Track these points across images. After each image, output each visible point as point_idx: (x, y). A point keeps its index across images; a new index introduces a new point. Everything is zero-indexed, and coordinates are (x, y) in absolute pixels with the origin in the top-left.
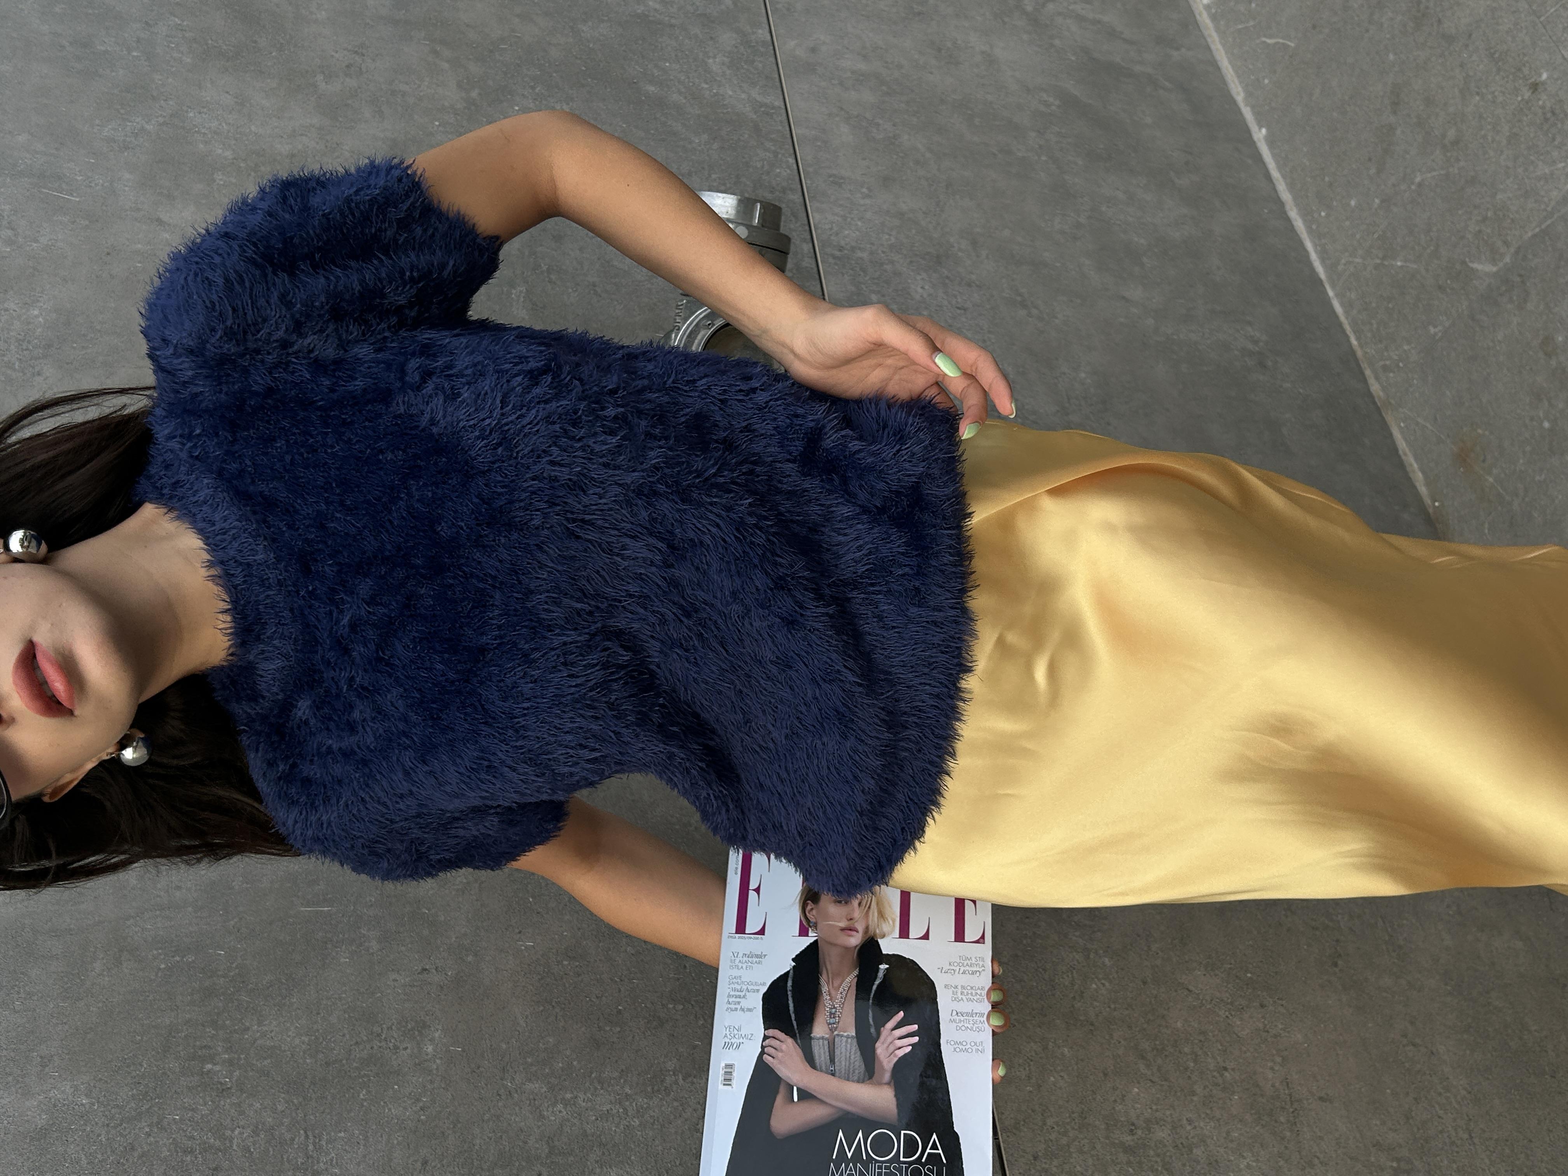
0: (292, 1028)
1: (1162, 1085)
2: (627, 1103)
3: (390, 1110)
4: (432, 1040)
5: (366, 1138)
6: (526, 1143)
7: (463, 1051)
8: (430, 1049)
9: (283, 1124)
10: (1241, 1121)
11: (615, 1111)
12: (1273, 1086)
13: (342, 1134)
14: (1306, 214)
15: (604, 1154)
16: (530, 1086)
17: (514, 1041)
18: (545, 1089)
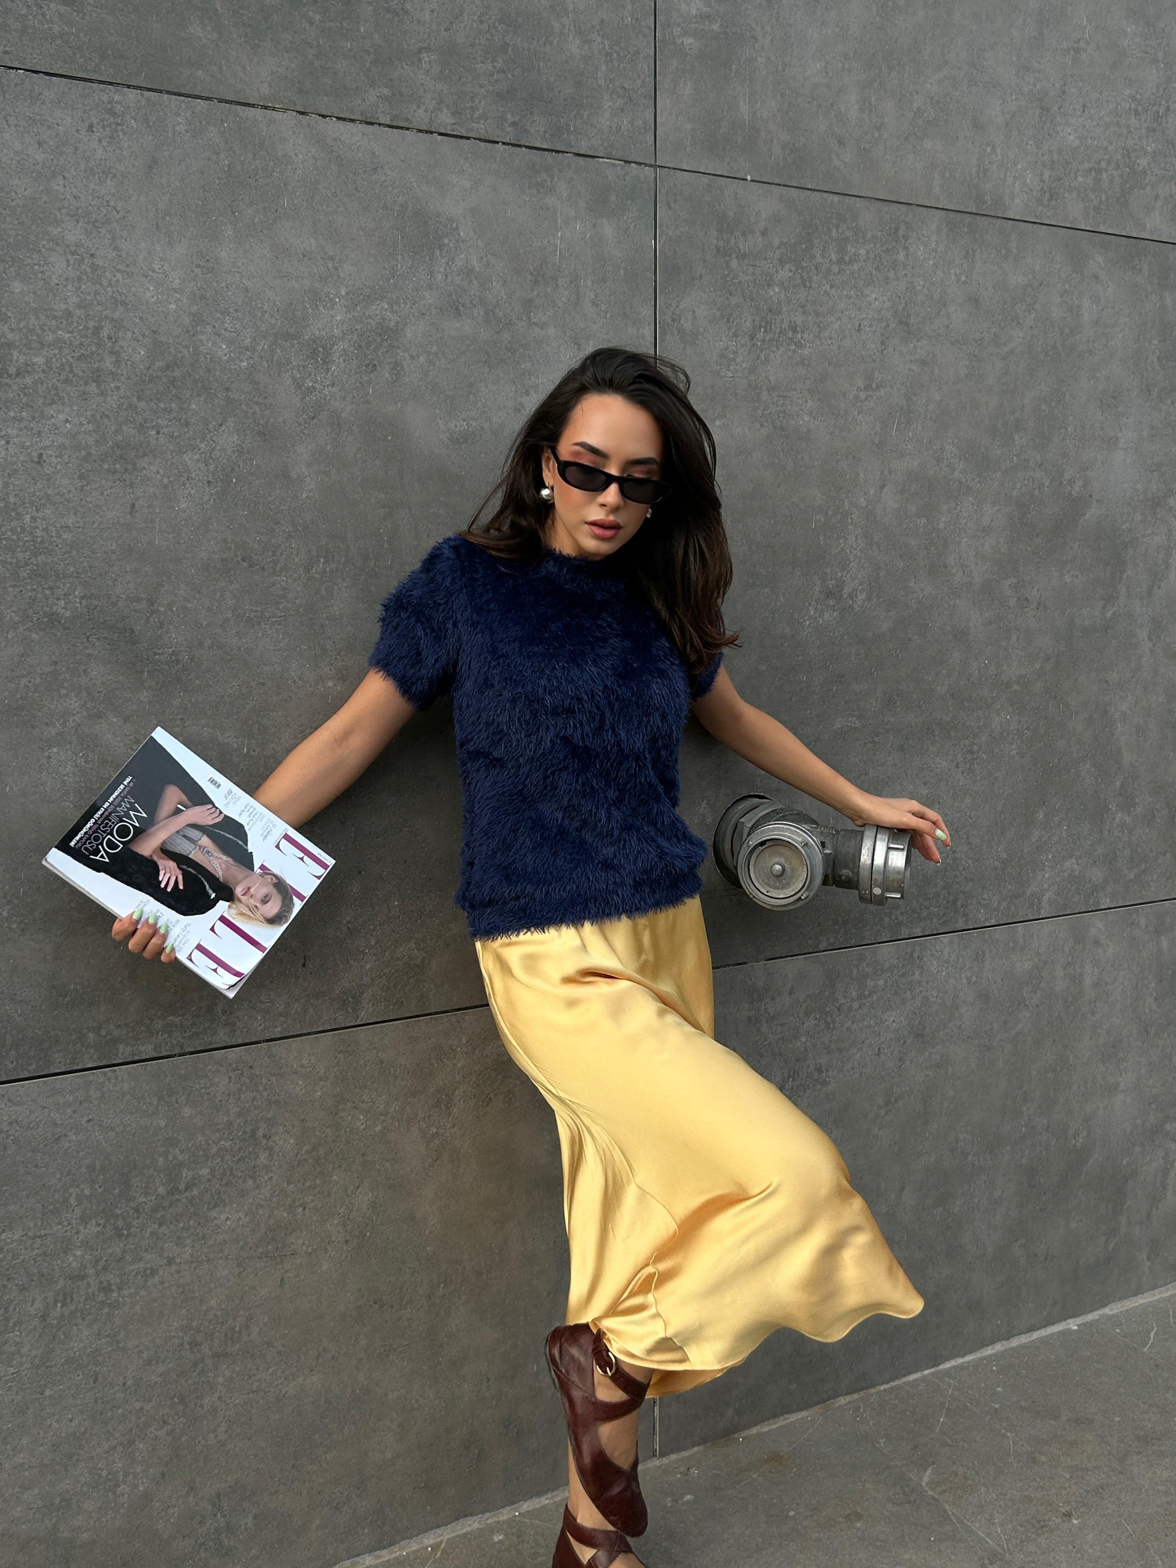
1: (295, 1161)
3: (295, 663)
4: (335, 686)
8: (330, 684)
9: (288, 603)
10: (270, 1216)
12: (292, 1243)
13: (281, 637)
14: (997, 1356)
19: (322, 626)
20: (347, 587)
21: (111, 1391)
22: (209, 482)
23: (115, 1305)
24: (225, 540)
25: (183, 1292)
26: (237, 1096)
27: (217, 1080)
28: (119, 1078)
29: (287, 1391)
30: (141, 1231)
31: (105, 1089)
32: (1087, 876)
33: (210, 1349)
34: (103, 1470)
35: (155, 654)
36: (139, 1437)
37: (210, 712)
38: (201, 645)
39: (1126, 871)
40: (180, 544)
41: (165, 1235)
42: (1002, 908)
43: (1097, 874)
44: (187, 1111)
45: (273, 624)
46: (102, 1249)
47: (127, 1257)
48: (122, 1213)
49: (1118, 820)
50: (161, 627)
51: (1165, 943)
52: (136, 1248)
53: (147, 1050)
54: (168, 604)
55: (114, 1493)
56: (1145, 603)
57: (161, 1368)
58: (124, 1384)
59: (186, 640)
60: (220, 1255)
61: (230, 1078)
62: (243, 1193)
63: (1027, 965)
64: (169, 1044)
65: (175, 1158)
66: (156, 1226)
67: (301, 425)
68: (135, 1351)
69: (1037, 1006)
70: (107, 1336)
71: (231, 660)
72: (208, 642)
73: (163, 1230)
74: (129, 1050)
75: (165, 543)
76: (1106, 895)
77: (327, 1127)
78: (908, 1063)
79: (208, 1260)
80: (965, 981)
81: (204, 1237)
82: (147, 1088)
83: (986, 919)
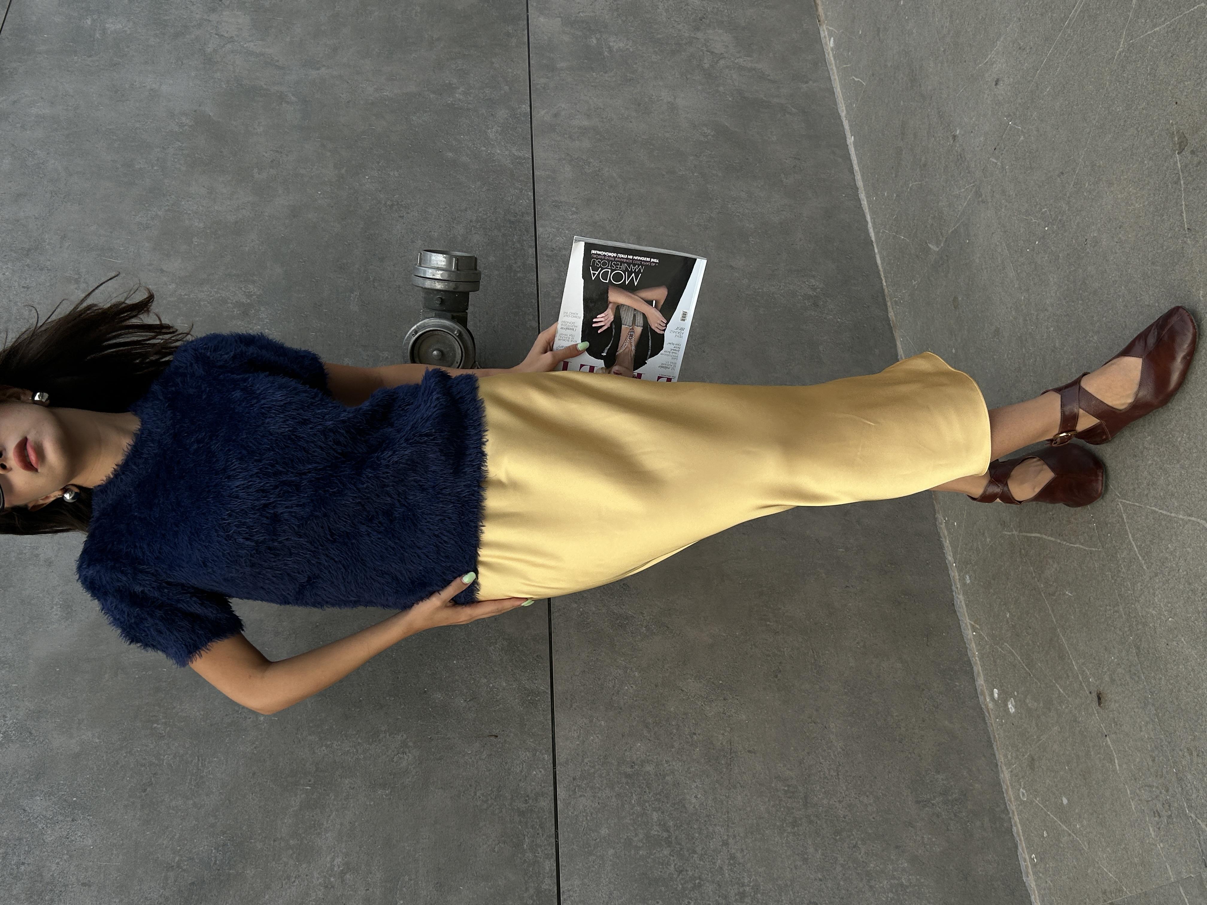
0: (196, 707)
1: (655, 742)
2: (359, 747)
3: (240, 748)
5: (227, 762)
6: (305, 765)
7: (278, 720)
9: (188, 753)
10: (698, 762)
11: (351, 751)
12: (722, 744)
13: (216, 759)
14: (868, 197)
15: (343, 772)
16: (309, 738)
17: (304, 715)
18: (317, 739)
22: (73, 820)
28: (570, 888)
29: (841, 748)
31: (577, 899)
32: (502, 121)
35: (215, 863)
37: (272, 817)
38: (213, 826)
39: (503, 92)
40: (123, 844)
42: (520, 186)
43: (502, 114)
44: (604, 831)
49: (461, 97)
50: (193, 859)
51: (563, 65)
53: (549, 865)
54: (174, 853)
56: (288, 72)
58: (821, 880)
60: (725, 802)
61: (581, 796)
62: (676, 784)
64: (547, 847)
65: (641, 841)
67: (35, 744)
69: (600, 162)
72: (212, 820)
75: (121, 857)
76: (519, 108)
77: (631, 715)
81: (707, 816)
82: (581, 865)
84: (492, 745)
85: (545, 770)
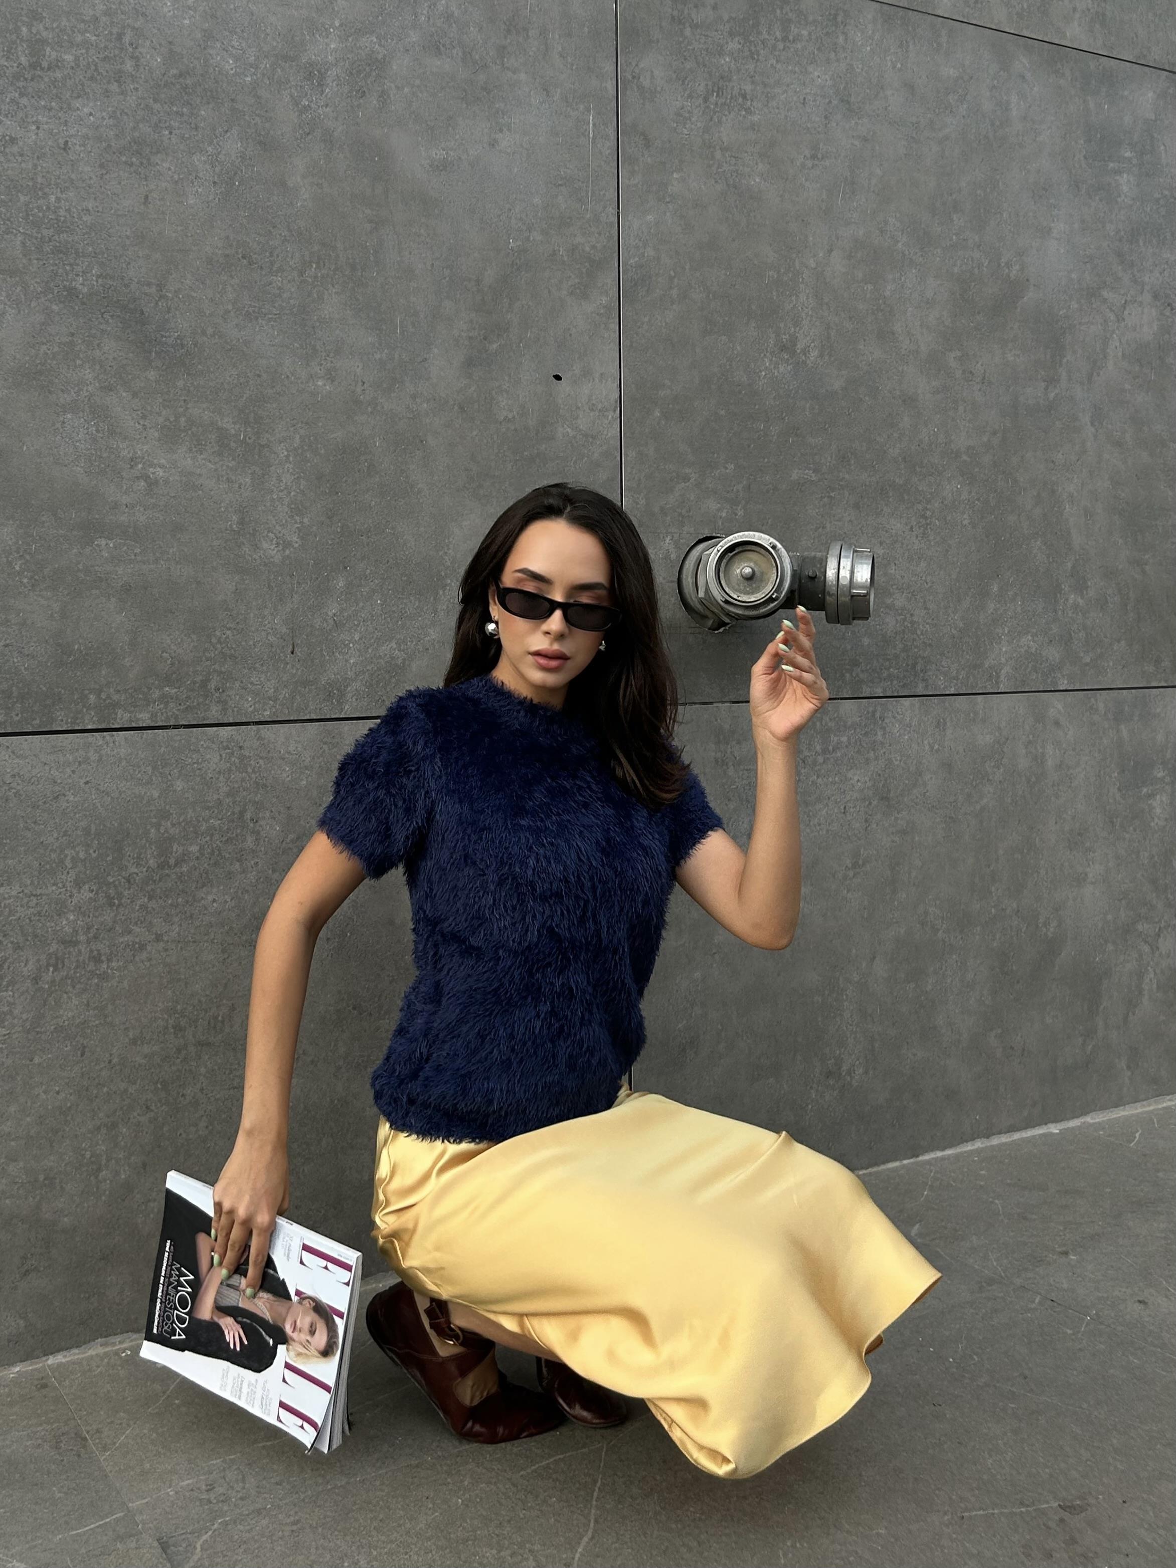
0: (333, 310)
2: (286, 493)
3: (288, 359)
4: (325, 385)
6: (267, 432)
7: (318, 402)
8: (320, 383)
9: (283, 302)
11: (282, 485)
13: (276, 333)
14: (978, 1151)
15: (259, 476)
16: (297, 437)
17: (323, 430)
18: (295, 446)
19: (314, 327)
20: (336, 293)
21: (97, 1067)
22: (215, 183)
23: (104, 977)
24: (227, 237)
25: (169, 972)
26: (226, 776)
27: (208, 756)
28: (117, 743)
30: (131, 902)
31: (103, 752)
32: (1044, 654)
33: (194, 1036)
34: (86, 1151)
35: (162, 336)
36: (122, 1120)
37: (210, 397)
38: (204, 333)
39: (1082, 655)
40: (187, 236)
41: (154, 909)
42: (961, 677)
43: (1053, 654)
44: (179, 785)
45: (270, 320)
46: (94, 916)
47: (117, 928)
48: (114, 881)
49: (1071, 601)
50: (169, 312)
51: (1125, 733)
52: (125, 920)
53: (144, 718)
54: (175, 291)
55: (97, 1177)
56: (1085, 388)
57: (146, 1049)
58: (110, 1062)
59: (191, 326)
60: (206, 938)
61: (221, 756)
62: (230, 875)
63: (989, 739)
64: (165, 715)
65: (166, 831)
66: (146, 900)
67: (297, 139)
68: (122, 1027)
69: (1000, 782)
70: (94, 1009)
71: (230, 350)
72: (210, 331)
73: (152, 904)
74: (127, 716)
75: (174, 235)
76: (1063, 676)
78: (874, 826)
79: (194, 942)
80: (927, 747)
81: (191, 916)
82: (143, 756)
83: (946, 687)
84: (283, 647)
85: (252, 712)
